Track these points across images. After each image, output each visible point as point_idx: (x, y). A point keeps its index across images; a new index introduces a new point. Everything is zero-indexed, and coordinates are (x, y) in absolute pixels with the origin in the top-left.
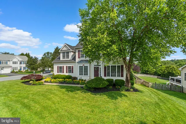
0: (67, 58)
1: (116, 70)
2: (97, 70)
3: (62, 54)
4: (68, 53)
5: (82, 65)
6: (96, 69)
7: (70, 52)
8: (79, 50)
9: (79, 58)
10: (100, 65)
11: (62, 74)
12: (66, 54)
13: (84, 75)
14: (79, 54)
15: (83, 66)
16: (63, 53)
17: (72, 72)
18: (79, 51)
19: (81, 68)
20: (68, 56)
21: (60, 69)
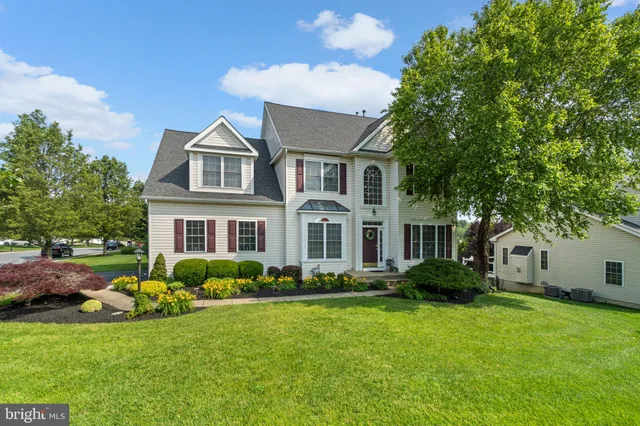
0: (226, 184)
1: (434, 239)
2: (371, 238)
3: (200, 163)
4: (234, 161)
5: (318, 221)
6: (371, 235)
7: (243, 160)
8: (299, 157)
9: (300, 189)
10: (380, 224)
11: (208, 257)
12: (222, 164)
13: (328, 257)
14: (299, 174)
15: (325, 223)
16: (206, 157)
17: (262, 249)
18: (300, 164)
19: (315, 229)
20: (235, 177)
21: (194, 236)
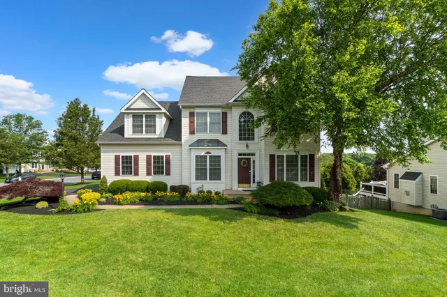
0: (147, 132)
1: (297, 166)
2: (245, 166)
3: (131, 119)
4: (151, 117)
5: (203, 154)
6: (244, 163)
7: (157, 116)
8: (192, 110)
9: (192, 132)
10: (253, 155)
11: (132, 178)
12: (144, 119)
13: (210, 180)
14: (191, 122)
15: (208, 155)
16: (135, 116)
17: (168, 173)
18: (192, 115)
19: (200, 160)
20: (151, 128)
21: (127, 165)
